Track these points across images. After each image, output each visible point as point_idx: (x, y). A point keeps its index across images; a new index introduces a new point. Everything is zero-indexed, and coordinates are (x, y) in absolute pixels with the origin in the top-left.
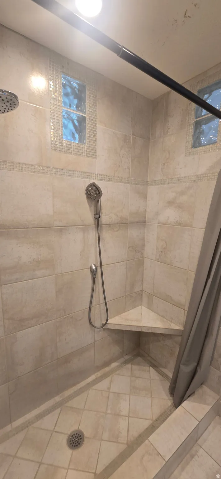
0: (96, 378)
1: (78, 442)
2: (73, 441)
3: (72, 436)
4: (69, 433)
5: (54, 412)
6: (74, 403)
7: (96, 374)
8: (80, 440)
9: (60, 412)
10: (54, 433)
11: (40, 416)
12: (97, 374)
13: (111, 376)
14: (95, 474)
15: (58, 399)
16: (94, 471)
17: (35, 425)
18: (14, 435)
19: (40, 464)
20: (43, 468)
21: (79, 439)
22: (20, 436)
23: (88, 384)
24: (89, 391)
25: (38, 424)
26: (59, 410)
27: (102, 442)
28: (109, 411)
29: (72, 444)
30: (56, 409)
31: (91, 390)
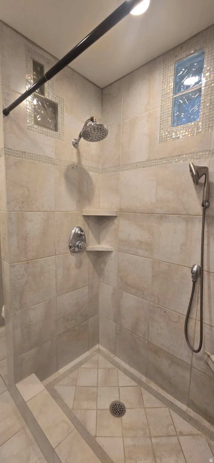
0: (185, 411)
1: (116, 412)
2: (117, 407)
3: (120, 405)
4: (121, 401)
5: (132, 380)
6: (147, 395)
7: (189, 409)
8: (118, 414)
9: (134, 386)
10: (118, 388)
11: (126, 372)
12: (190, 412)
13: (200, 433)
14: (96, 436)
15: (144, 379)
16: (98, 435)
17: (119, 371)
18: (110, 361)
19: (97, 387)
20: (95, 389)
21: (119, 412)
22: (110, 365)
23: (172, 403)
24: (166, 407)
25: (120, 372)
26: (136, 384)
27: (122, 438)
28: (154, 440)
29: (114, 407)
30: (135, 381)
31: (167, 409)
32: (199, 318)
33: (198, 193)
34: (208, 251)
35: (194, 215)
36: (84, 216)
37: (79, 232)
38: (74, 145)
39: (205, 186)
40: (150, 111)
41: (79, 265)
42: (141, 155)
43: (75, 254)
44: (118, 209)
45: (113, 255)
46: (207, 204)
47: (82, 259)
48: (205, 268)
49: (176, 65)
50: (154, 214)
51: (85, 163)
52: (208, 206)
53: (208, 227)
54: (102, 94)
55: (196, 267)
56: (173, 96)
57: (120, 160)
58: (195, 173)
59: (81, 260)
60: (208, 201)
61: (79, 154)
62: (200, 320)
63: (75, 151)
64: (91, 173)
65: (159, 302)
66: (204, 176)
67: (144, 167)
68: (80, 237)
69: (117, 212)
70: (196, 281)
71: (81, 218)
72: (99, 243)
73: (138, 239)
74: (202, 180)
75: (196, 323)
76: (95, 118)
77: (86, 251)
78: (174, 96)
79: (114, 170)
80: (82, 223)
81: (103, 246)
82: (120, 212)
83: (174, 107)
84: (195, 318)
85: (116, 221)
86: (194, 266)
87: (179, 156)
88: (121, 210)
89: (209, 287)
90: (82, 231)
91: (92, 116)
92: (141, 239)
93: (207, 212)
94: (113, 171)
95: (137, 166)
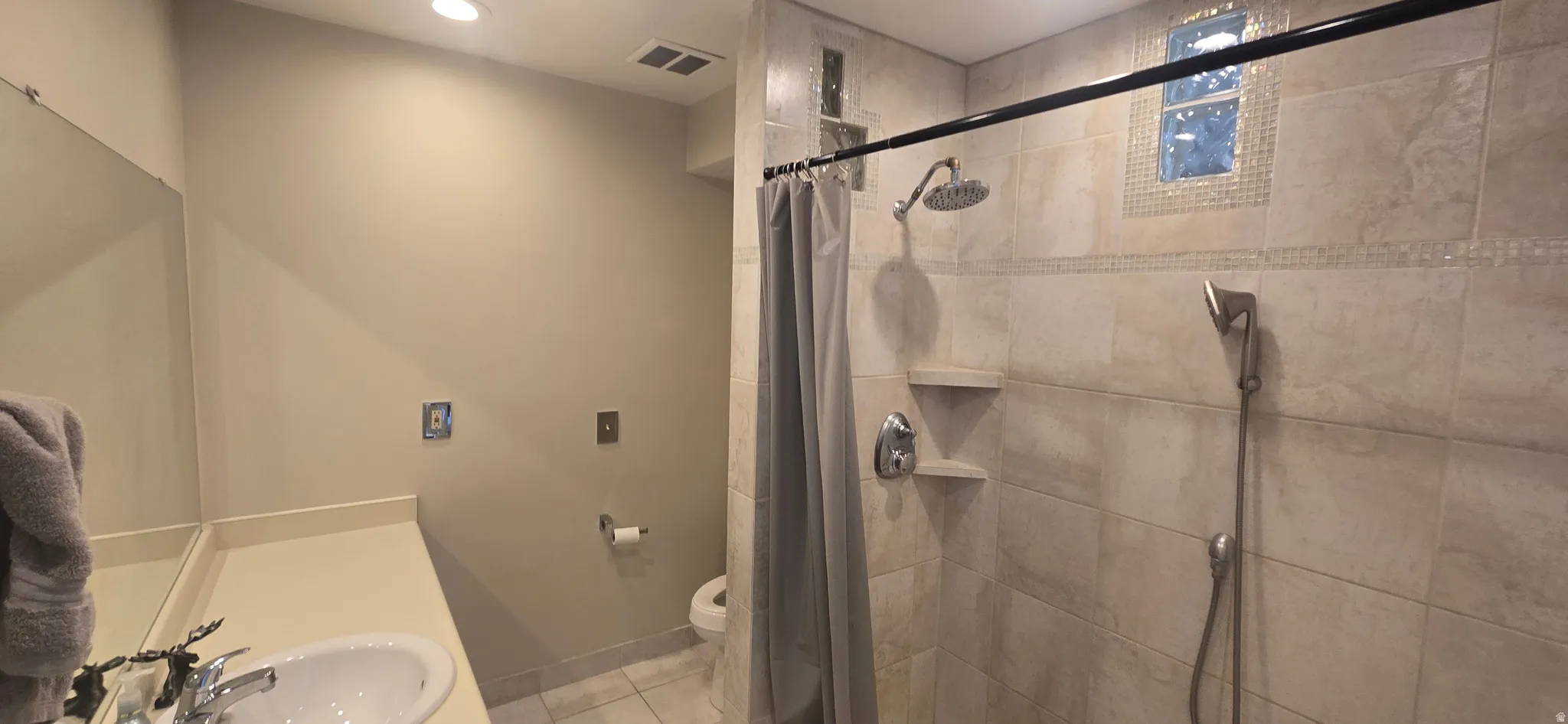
32: (1230, 677)
33: (1229, 350)
34: (1258, 502)
35: (1219, 407)
36: (912, 387)
37: (902, 428)
38: (896, 216)
39: (1246, 341)
40: (1098, 137)
41: (895, 510)
42: (1073, 243)
43: (887, 482)
44: (1004, 371)
45: (985, 490)
46: (1251, 384)
47: (903, 496)
48: (1249, 543)
49: (1171, 36)
50: (1107, 392)
51: (921, 254)
52: (1258, 388)
53: (1256, 440)
54: (967, 79)
55: (1222, 540)
56: (1162, 108)
57: (1012, 248)
58: (1217, 312)
59: (900, 499)
60: (1255, 377)
61: (906, 236)
62: (1232, 682)
63: (898, 227)
64: (932, 277)
65: (1117, 624)
66: (1245, 314)
67: (1079, 272)
68: (903, 439)
69: (999, 378)
70: (1222, 577)
71: (905, 392)
72: (946, 457)
73: (1060, 453)
74: (1240, 322)
75: (1222, 689)
76: (956, 162)
77: (913, 474)
78: (1166, 109)
79: (995, 270)
80: (905, 403)
81: (960, 466)
82: (1009, 378)
83: (1166, 131)
84: (1219, 674)
85: (996, 402)
86: (1218, 536)
87: (1178, 254)
88: (1012, 374)
89: (1260, 597)
90: (906, 425)
91: (951, 157)
92: (1068, 454)
93: (1253, 403)
94: (993, 272)
95: (1058, 266)
